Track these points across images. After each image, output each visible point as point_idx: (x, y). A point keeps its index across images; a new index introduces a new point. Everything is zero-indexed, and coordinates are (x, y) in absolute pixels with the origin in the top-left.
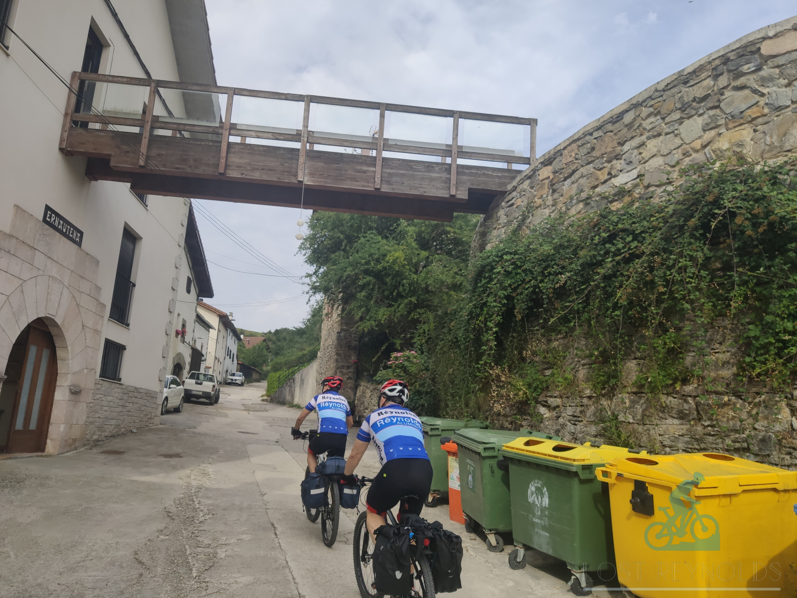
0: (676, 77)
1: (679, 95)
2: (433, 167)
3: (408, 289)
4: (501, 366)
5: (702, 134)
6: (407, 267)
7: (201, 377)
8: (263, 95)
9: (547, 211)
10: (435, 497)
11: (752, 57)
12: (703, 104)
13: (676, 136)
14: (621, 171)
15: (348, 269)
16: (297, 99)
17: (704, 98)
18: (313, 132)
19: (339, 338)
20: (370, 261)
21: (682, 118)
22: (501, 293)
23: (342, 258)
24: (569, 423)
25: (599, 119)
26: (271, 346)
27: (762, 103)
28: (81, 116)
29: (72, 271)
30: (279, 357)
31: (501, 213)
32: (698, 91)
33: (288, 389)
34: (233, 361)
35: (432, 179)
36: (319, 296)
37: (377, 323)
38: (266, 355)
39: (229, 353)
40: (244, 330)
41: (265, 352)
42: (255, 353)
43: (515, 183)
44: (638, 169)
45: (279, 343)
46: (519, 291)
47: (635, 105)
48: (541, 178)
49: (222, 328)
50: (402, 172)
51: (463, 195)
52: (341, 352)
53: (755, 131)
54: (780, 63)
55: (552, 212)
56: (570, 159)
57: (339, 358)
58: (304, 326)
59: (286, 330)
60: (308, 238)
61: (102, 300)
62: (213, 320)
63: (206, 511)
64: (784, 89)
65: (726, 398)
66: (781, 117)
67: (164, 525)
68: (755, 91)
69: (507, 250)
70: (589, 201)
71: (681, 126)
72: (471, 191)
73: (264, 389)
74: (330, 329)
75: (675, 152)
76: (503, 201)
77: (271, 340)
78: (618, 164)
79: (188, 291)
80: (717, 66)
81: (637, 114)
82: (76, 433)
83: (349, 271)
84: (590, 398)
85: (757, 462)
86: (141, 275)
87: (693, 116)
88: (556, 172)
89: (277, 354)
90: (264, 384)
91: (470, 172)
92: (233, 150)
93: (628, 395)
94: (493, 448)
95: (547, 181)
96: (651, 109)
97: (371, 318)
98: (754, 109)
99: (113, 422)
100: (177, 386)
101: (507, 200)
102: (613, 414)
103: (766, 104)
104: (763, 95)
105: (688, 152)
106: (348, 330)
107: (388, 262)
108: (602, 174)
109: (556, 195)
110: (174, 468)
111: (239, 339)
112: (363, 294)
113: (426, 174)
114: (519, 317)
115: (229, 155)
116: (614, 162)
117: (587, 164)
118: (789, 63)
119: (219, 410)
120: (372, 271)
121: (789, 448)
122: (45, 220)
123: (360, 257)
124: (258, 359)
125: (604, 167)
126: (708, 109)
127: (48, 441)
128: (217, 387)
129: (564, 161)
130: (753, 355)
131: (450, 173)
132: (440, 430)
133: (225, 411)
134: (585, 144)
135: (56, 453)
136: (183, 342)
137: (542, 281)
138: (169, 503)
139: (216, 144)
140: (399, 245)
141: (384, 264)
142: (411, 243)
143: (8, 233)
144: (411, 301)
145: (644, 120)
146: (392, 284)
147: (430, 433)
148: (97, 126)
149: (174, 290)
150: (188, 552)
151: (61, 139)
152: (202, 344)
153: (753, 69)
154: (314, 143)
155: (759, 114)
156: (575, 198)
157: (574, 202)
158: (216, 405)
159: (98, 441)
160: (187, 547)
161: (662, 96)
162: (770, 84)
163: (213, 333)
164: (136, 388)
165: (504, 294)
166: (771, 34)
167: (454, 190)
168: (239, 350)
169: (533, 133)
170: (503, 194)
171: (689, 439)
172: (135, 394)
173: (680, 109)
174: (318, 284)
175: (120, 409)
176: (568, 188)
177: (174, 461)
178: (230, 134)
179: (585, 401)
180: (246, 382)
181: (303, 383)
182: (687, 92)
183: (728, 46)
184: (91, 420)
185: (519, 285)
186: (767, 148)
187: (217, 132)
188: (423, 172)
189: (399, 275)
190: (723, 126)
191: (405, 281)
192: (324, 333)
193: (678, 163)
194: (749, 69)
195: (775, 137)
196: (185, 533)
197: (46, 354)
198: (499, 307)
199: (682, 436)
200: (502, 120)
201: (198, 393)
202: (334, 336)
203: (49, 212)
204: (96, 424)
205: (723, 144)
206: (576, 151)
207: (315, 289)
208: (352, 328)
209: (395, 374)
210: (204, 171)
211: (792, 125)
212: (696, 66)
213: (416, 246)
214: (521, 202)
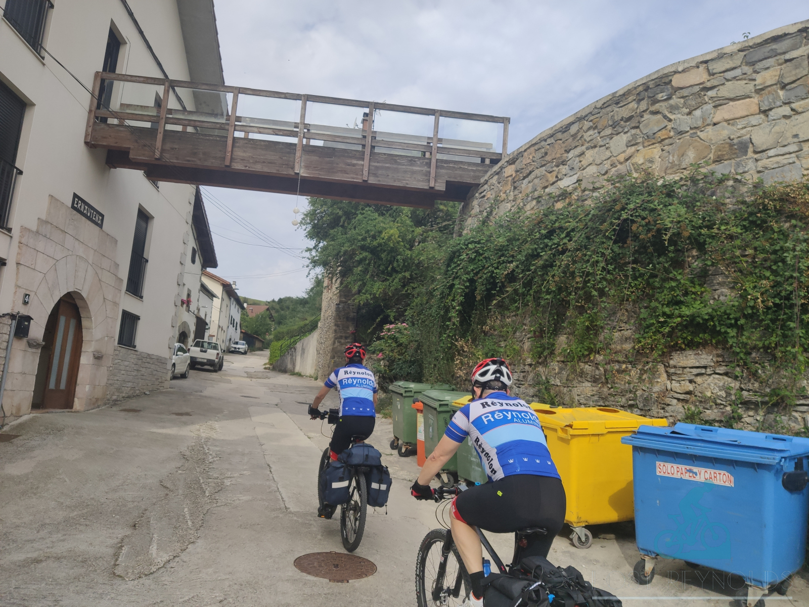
0: (610, 97)
1: (612, 113)
2: (415, 161)
3: (402, 264)
4: (465, 338)
5: (626, 149)
6: (402, 243)
7: (206, 345)
8: (265, 94)
9: (509, 205)
10: (407, 448)
11: (666, 87)
12: (628, 123)
13: (607, 149)
14: (565, 175)
15: (346, 245)
16: (294, 98)
17: (629, 119)
18: (309, 125)
19: (338, 309)
20: (366, 238)
21: (612, 134)
22: (464, 277)
23: (340, 234)
24: (514, 386)
25: (552, 128)
26: (275, 314)
27: (669, 127)
28: (103, 112)
29: (95, 251)
30: (281, 326)
31: (475, 203)
32: (625, 112)
33: (289, 358)
34: (236, 329)
35: (413, 172)
36: (319, 270)
37: (372, 296)
38: (270, 324)
39: (232, 322)
40: (248, 299)
41: (268, 321)
42: (257, 321)
43: (486, 178)
44: (578, 175)
45: (282, 312)
46: (479, 276)
47: (580, 119)
48: (506, 175)
49: (226, 297)
50: (387, 165)
51: (441, 187)
52: (339, 323)
53: (663, 150)
54: (685, 95)
55: (513, 206)
56: (529, 161)
57: (337, 328)
58: (307, 296)
59: (289, 299)
60: (308, 214)
61: (120, 276)
62: (217, 289)
63: (214, 454)
64: (685, 117)
65: (624, 366)
66: (682, 140)
67: (181, 464)
68: (665, 117)
69: (472, 239)
70: (540, 199)
71: (611, 141)
72: (448, 183)
73: (266, 358)
74: (329, 300)
75: (605, 162)
76: (477, 192)
77: (274, 309)
78: (564, 169)
79: (193, 261)
80: (641, 92)
81: (580, 127)
82: (99, 393)
83: (346, 247)
84: (530, 365)
85: (641, 415)
86: (152, 252)
87: (620, 133)
88: (518, 171)
89: (280, 323)
90: (267, 353)
91: (447, 166)
92: (238, 144)
93: (557, 363)
94: (447, 405)
95: (510, 179)
96: (591, 124)
97: (366, 291)
98: (664, 131)
99: (130, 384)
100: (184, 353)
101: (480, 191)
102: (546, 378)
103: (672, 128)
104: (670, 120)
105: (614, 163)
106: (346, 302)
107: (383, 239)
108: (552, 176)
109: (516, 192)
110: (185, 424)
111: (243, 308)
112: (360, 268)
113: (409, 167)
114: (478, 298)
115: (234, 149)
116: (561, 167)
117: (541, 167)
118: (691, 95)
119: (223, 377)
120: (368, 247)
121: (663, 404)
122: (73, 207)
123: (357, 233)
124: (261, 328)
125: (553, 171)
126: (631, 128)
127: (76, 399)
128: (220, 355)
129: (525, 162)
130: (642, 332)
131: (430, 167)
132: (413, 392)
133: (229, 378)
134: (540, 149)
135: (82, 409)
136: (188, 310)
137: (497, 268)
138: (183, 449)
139: (222, 139)
140: (394, 221)
141: (379, 240)
142: (406, 220)
143: (44, 219)
144: (405, 277)
145: (586, 132)
146: (387, 259)
147: (404, 395)
148: (115, 121)
149: (182, 264)
150: (201, 481)
151: (86, 133)
152: (206, 312)
153: (665, 97)
154: (310, 139)
155: (667, 137)
156: (530, 195)
157: (529, 199)
158: (220, 373)
159: (116, 400)
160: (200, 478)
161: (599, 113)
162: (676, 112)
163: (217, 302)
164: (149, 355)
165: (467, 278)
166: (680, 69)
167: (433, 182)
168: (242, 319)
169: (505, 130)
170: (478, 186)
171: (598, 398)
172: (148, 360)
173: (611, 126)
174: (317, 258)
175: (135, 373)
176: (526, 186)
177: (184, 418)
178: (235, 130)
179: (527, 368)
180: (249, 351)
181: (304, 352)
182: (617, 112)
183: (650, 75)
184: (110, 382)
185: (480, 270)
186: (670, 165)
187: (222, 127)
188: (406, 165)
189: (394, 251)
190: (641, 144)
191: (399, 257)
192: (324, 304)
193: (606, 172)
194: (662, 97)
195: (676, 157)
196: (198, 470)
197: (73, 323)
198: (462, 289)
199: (593, 395)
200: (478, 119)
201: (202, 360)
202: (333, 307)
203: (76, 199)
204: (115, 385)
205: (639, 159)
206: (533, 154)
207: (315, 263)
208: (350, 300)
209: (387, 345)
210: (212, 163)
211: (689, 148)
212: (626, 90)
213: (411, 224)
214: (490, 195)
